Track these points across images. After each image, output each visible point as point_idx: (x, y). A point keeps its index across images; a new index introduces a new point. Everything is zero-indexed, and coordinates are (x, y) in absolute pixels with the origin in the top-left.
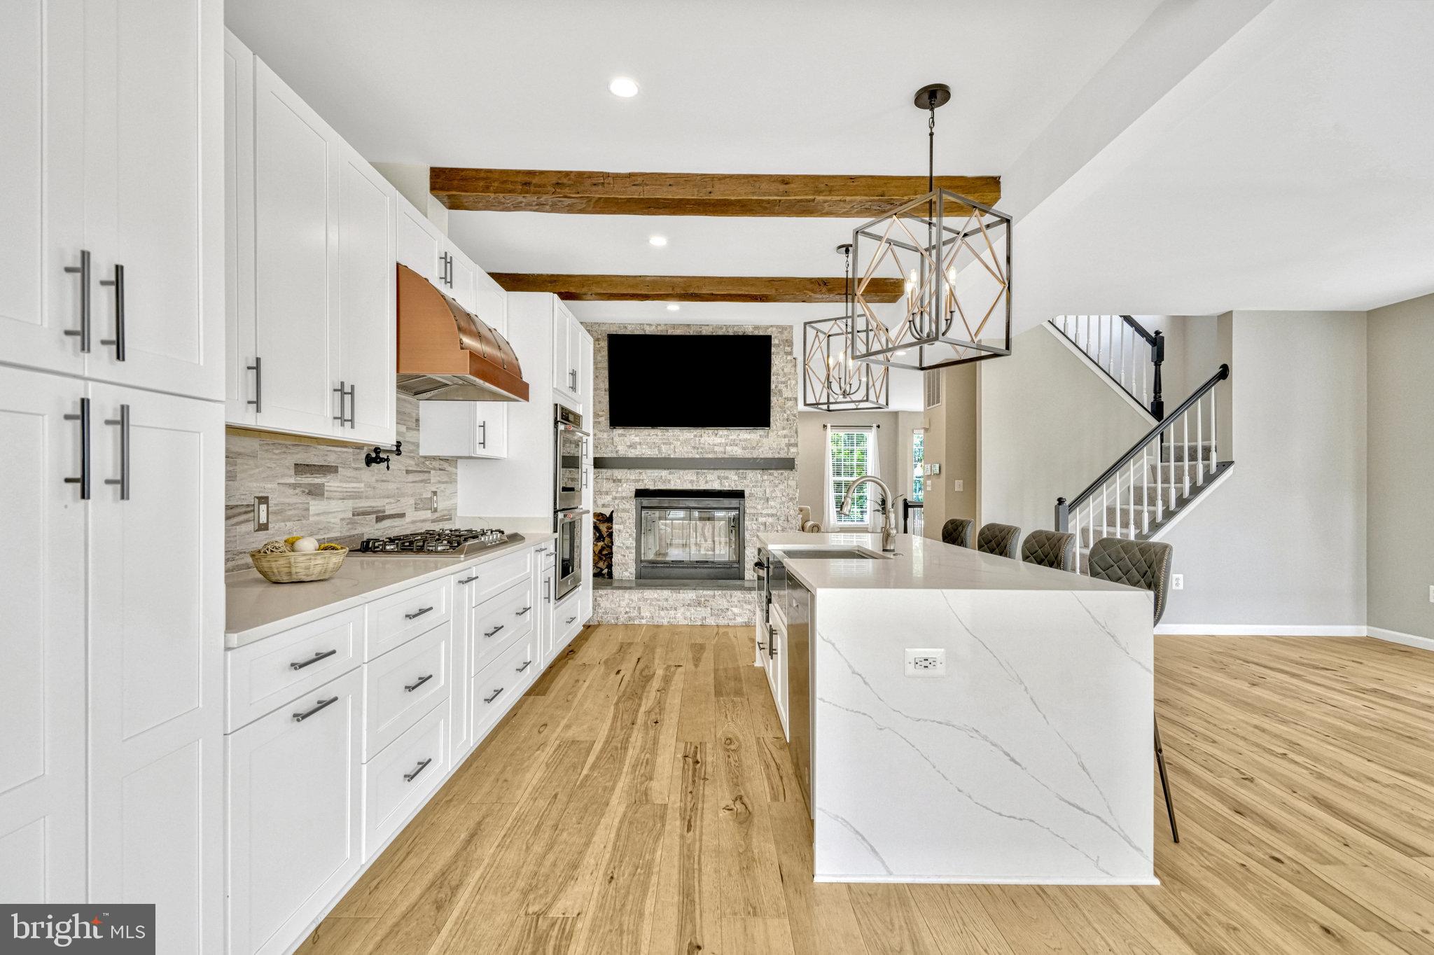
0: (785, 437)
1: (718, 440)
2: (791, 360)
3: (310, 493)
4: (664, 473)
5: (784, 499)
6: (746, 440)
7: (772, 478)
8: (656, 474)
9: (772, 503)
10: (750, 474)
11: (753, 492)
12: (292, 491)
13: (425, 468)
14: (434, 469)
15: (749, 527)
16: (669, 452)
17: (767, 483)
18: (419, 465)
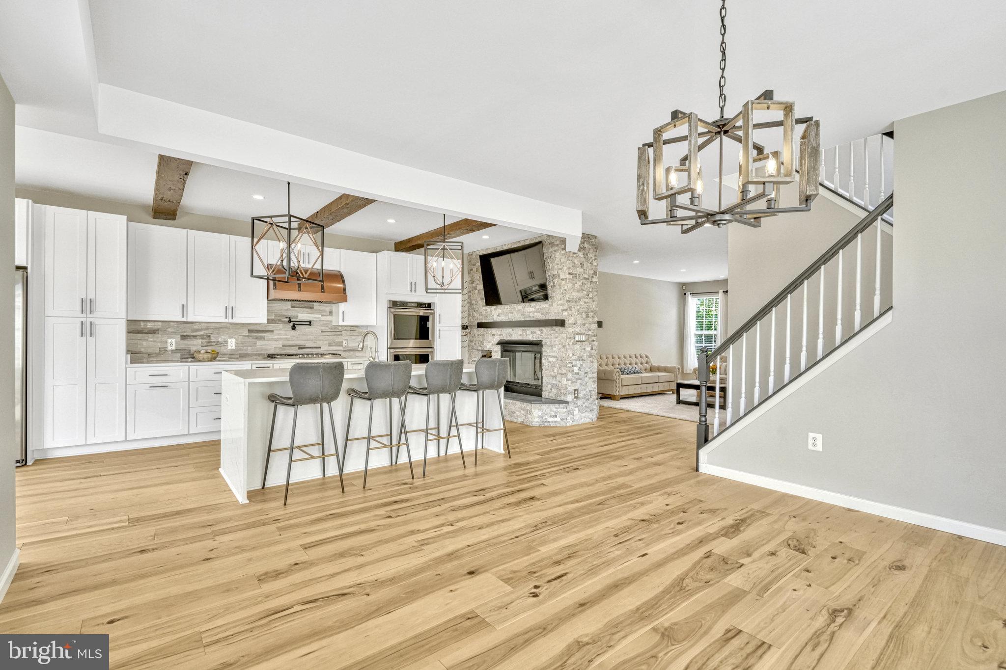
2: (565, 253)
3: (257, 338)
4: (510, 330)
5: (560, 346)
7: (554, 332)
8: (507, 331)
9: (554, 349)
10: (546, 330)
11: (546, 341)
12: (246, 338)
13: (338, 330)
14: (346, 330)
15: (545, 364)
16: (512, 318)
17: (552, 336)
18: (331, 329)
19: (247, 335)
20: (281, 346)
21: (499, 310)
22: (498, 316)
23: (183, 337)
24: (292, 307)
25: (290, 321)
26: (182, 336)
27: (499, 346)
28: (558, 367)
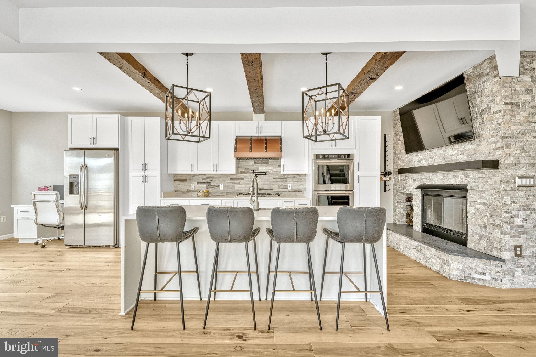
0: (493, 143)
2: (498, 81)
3: (235, 183)
4: (430, 175)
5: (491, 192)
6: (468, 150)
7: (484, 175)
9: (483, 195)
10: (472, 174)
11: (472, 186)
12: (229, 183)
13: (285, 177)
15: (470, 211)
16: (433, 163)
17: (481, 180)
18: (280, 177)
19: (230, 181)
21: (419, 156)
22: (419, 161)
24: (255, 163)
25: (254, 172)
26: (198, 182)
27: (420, 191)
28: (489, 217)
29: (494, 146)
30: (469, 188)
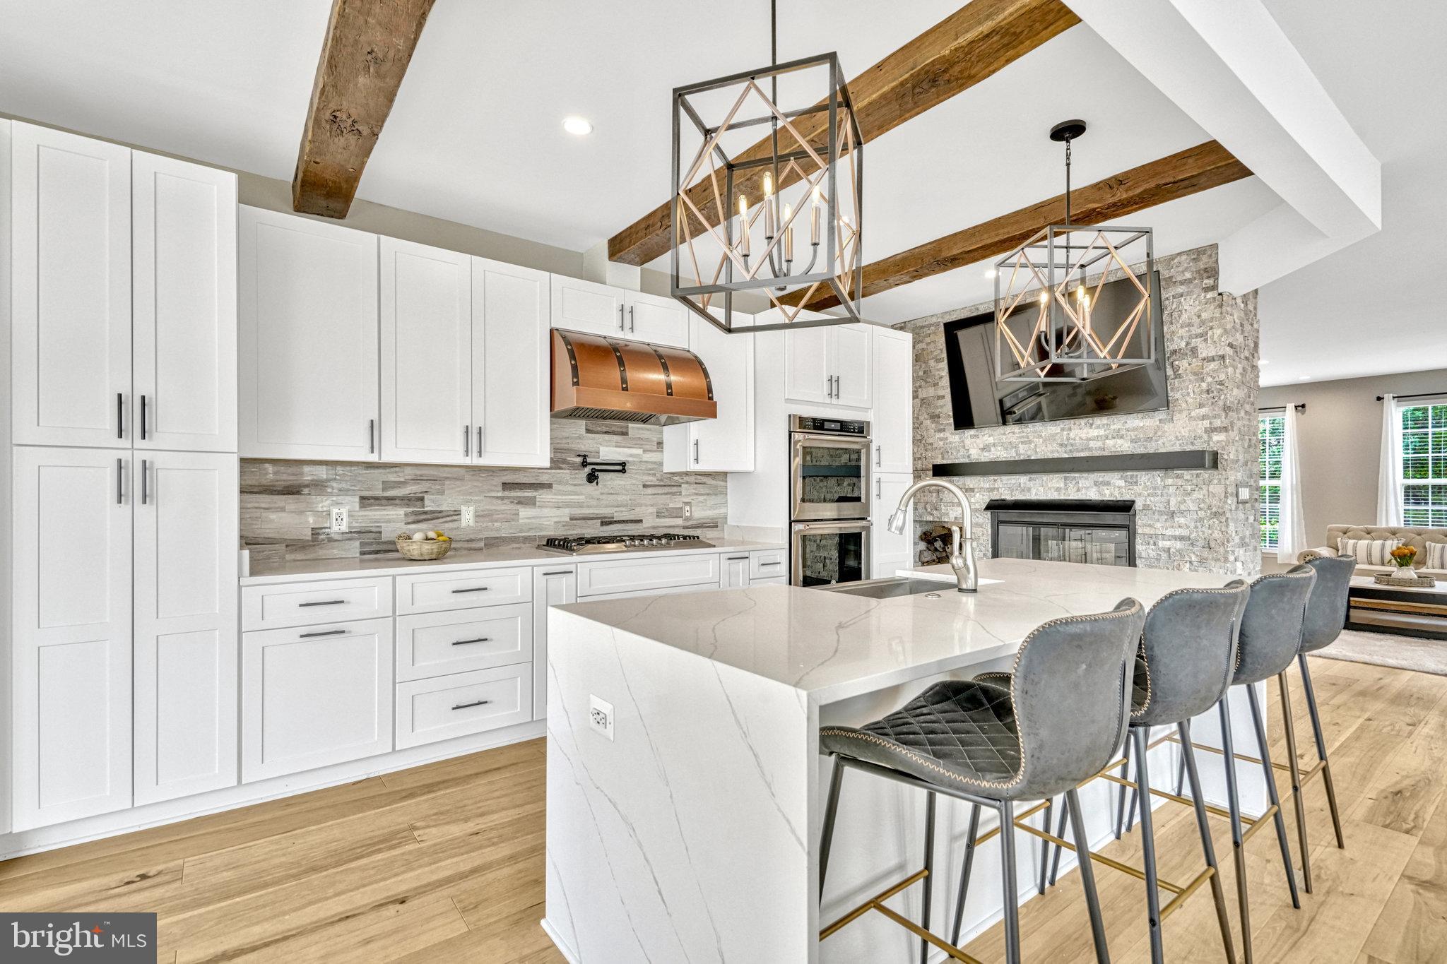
0: (1204, 418)
1: (1094, 432)
2: (1214, 298)
3: (519, 503)
4: (1023, 479)
5: (1201, 514)
6: (1135, 429)
7: (1180, 482)
8: (1013, 482)
9: (1181, 519)
10: (1144, 478)
11: (1148, 503)
12: (499, 502)
13: (672, 482)
14: (687, 483)
15: (1144, 555)
16: (1029, 453)
17: (1172, 490)
18: (662, 480)
19: (500, 494)
20: (568, 519)
21: (986, 437)
22: (983, 449)
23: (365, 501)
24: (588, 431)
25: (585, 464)
26: (363, 498)
27: (989, 513)
28: (1195, 563)
29: (1206, 423)
30: (1138, 506)
